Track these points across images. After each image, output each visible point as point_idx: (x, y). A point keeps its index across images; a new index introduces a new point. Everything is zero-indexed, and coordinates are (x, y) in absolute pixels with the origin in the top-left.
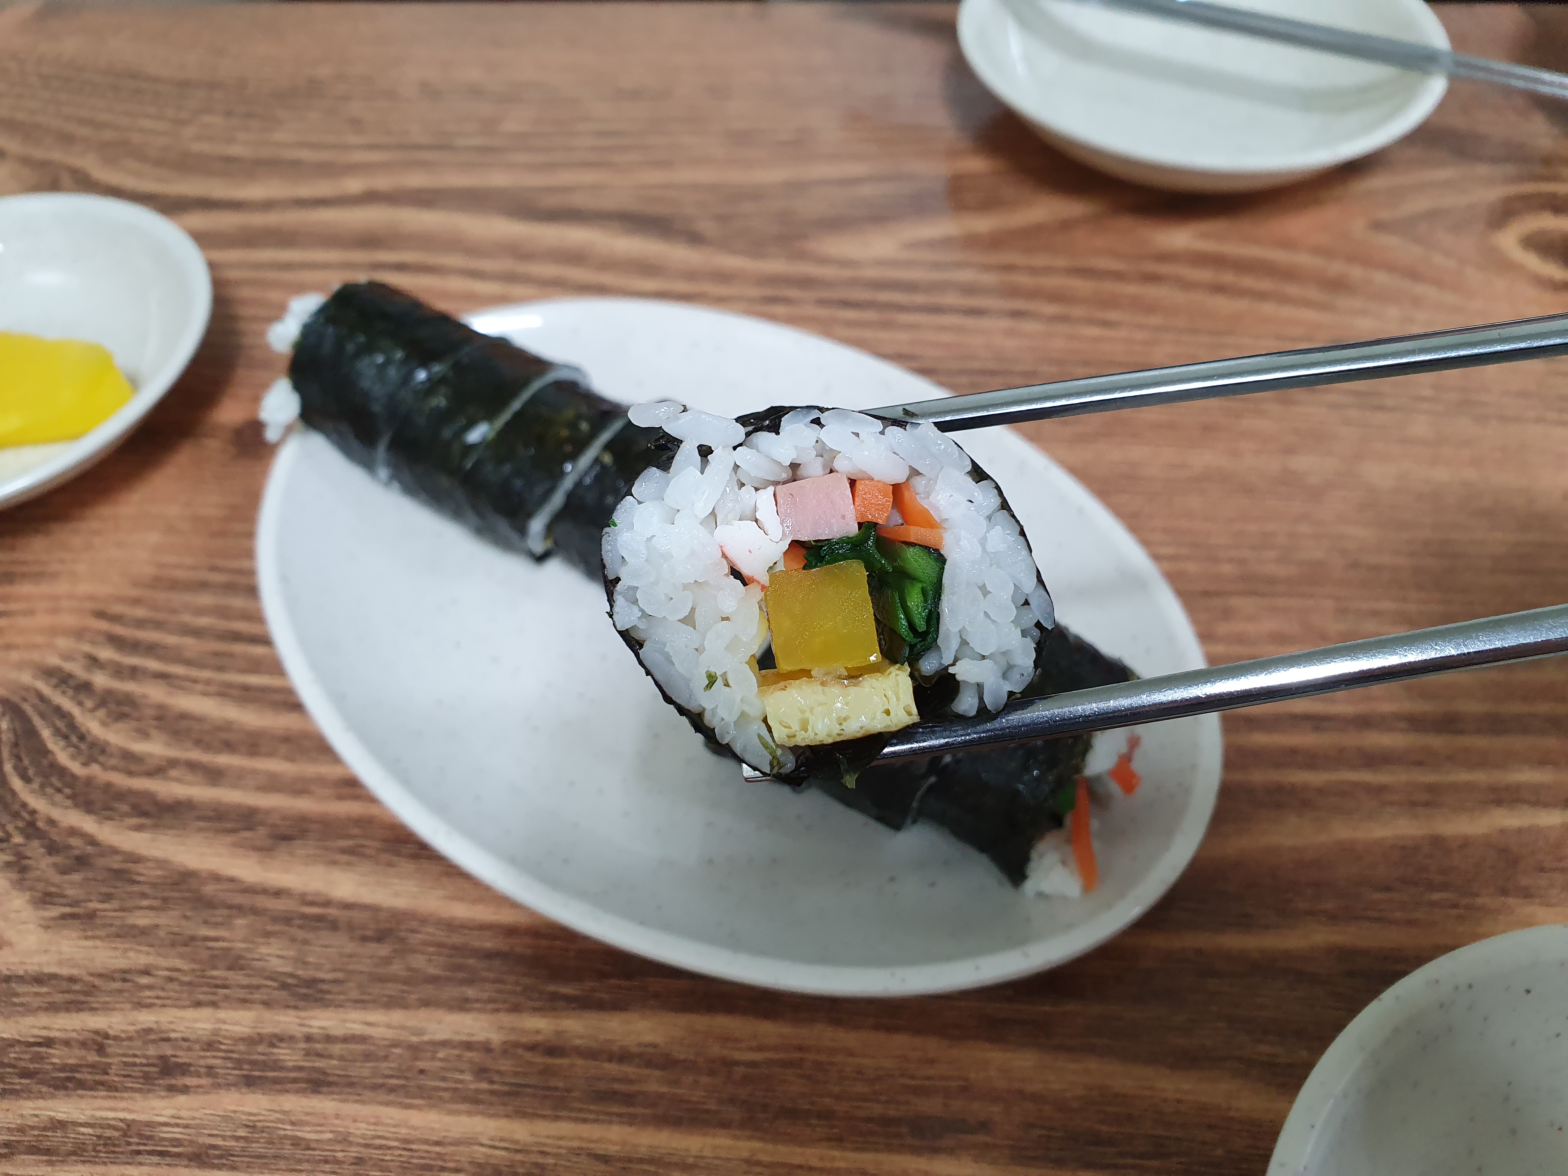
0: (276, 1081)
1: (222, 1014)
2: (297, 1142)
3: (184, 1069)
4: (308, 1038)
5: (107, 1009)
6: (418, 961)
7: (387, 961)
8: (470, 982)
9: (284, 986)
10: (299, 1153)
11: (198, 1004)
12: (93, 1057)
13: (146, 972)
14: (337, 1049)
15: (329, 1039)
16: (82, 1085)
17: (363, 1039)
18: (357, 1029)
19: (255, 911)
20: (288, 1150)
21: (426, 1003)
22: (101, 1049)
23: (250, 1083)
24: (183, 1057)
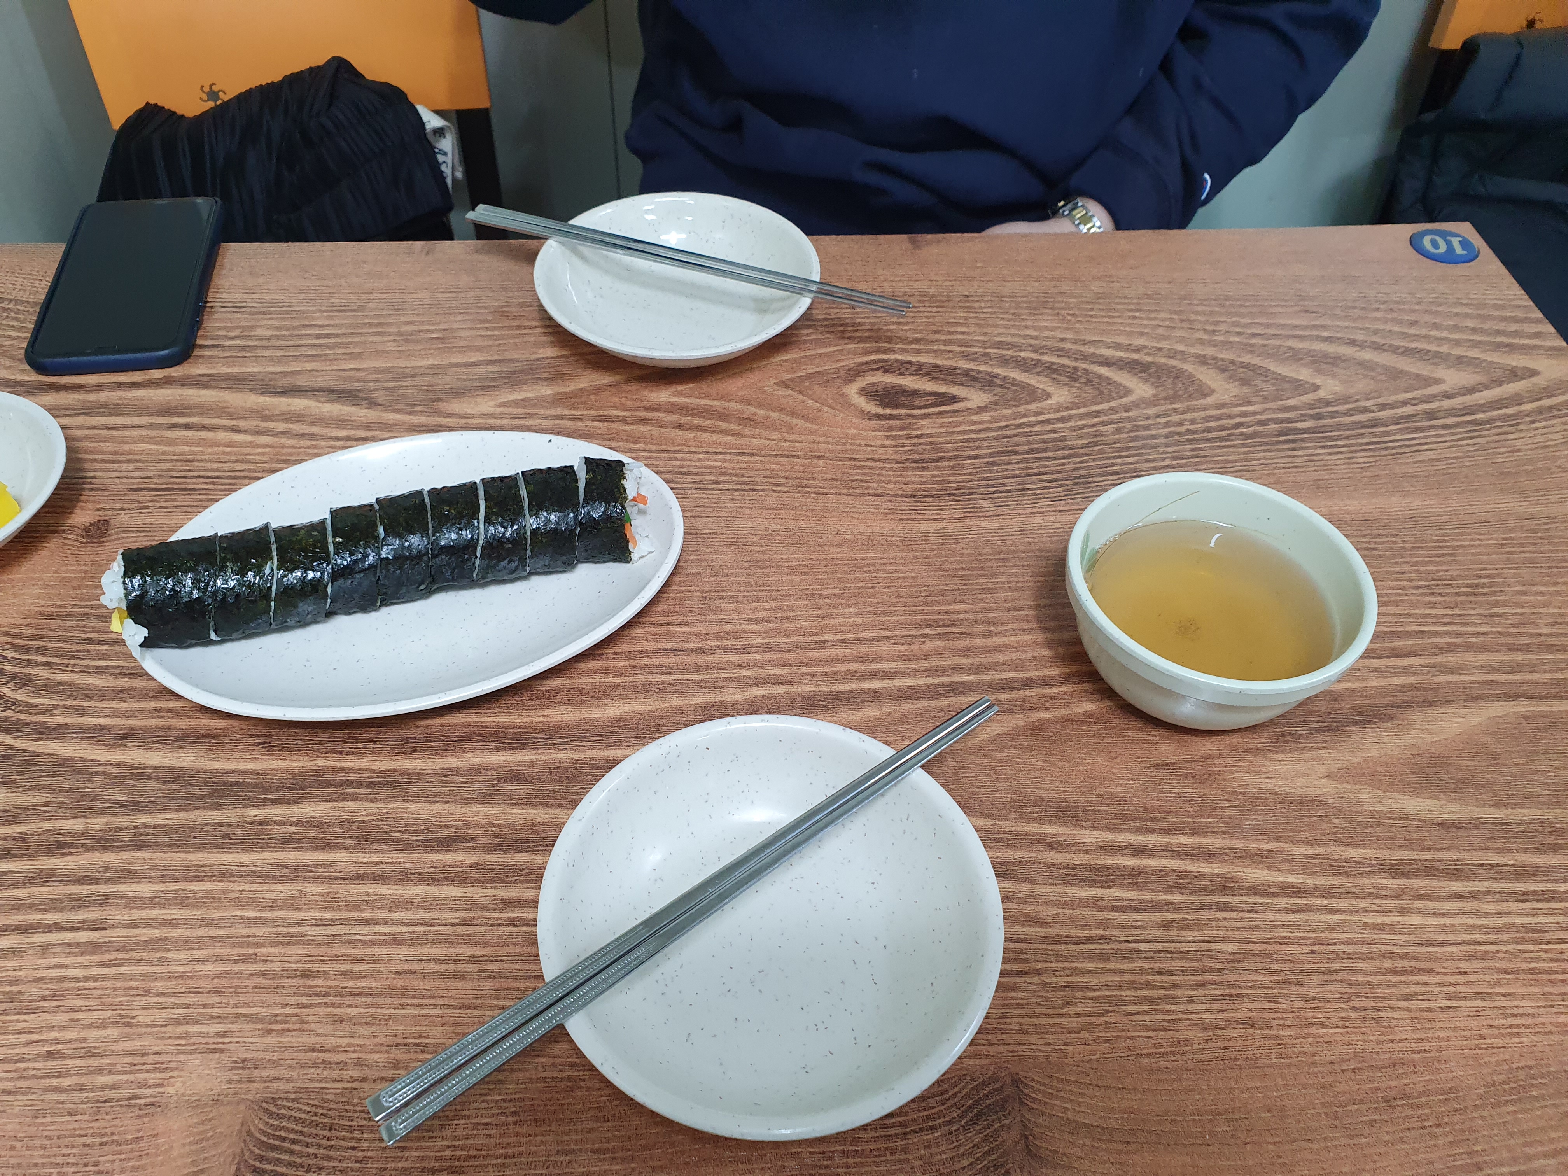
0: (117, 847)
1: (89, 821)
2: (129, 871)
3: (70, 845)
4: (135, 828)
5: (25, 822)
6: (195, 790)
7: (178, 791)
8: (221, 797)
9: (122, 806)
10: (131, 875)
11: (76, 817)
12: (19, 844)
13: (46, 805)
14: (150, 831)
15: (147, 827)
16: (15, 856)
17: (164, 826)
18: (161, 822)
19: (105, 774)
20: (126, 874)
21: (198, 808)
22: (24, 840)
23: (105, 848)
24: (69, 840)
